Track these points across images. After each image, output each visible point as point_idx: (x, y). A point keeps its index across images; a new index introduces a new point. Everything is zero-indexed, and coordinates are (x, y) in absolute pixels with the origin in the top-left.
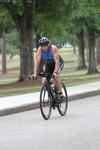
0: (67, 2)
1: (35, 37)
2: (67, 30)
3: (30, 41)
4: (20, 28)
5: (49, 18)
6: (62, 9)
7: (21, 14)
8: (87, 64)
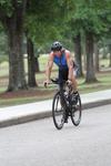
0: (61, 3)
1: (25, 42)
2: (62, 34)
3: (21, 46)
4: (9, 31)
5: (41, 20)
6: (56, 10)
7: (10, 15)
8: (85, 72)
